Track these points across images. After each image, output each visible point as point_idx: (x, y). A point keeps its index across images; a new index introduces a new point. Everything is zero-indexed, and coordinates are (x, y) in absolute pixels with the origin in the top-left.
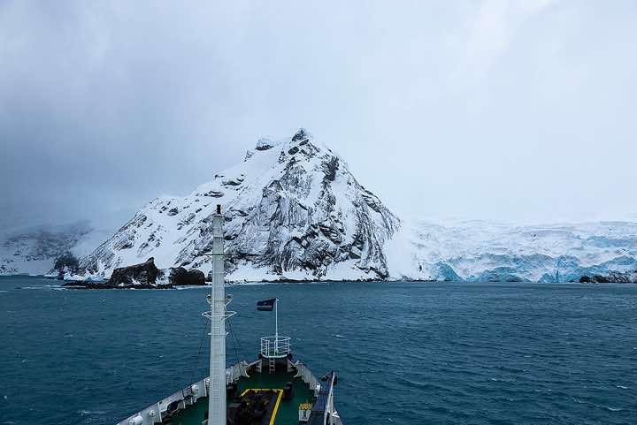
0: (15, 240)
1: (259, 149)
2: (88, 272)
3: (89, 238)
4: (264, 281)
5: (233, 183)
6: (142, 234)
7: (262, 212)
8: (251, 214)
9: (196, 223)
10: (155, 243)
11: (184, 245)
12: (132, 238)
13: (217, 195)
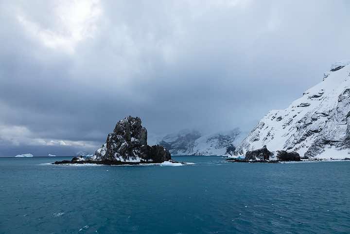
0: (210, 140)
1: (333, 70)
2: (239, 154)
3: (240, 137)
4: (346, 159)
5: (316, 96)
6: (264, 133)
7: (339, 112)
8: (331, 114)
9: (294, 124)
10: (271, 137)
11: (287, 137)
12: (258, 135)
13: (306, 105)
